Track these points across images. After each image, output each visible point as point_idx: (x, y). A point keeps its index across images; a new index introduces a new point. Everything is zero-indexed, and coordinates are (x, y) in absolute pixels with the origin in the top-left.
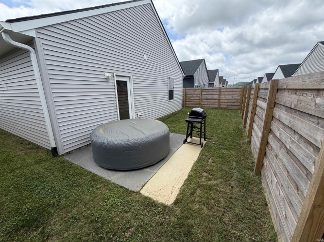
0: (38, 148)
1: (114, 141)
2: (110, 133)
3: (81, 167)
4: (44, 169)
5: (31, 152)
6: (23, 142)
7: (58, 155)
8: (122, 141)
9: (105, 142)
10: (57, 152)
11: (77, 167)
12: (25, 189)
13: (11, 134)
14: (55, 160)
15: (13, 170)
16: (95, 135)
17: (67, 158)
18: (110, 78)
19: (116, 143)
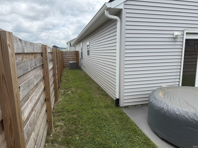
0: (107, 95)
1: (175, 110)
2: (171, 99)
3: (136, 125)
4: (109, 114)
5: (102, 98)
6: (99, 88)
7: (119, 106)
8: (187, 113)
9: (165, 108)
10: (118, 103)
11: (132, 123)
12: (97, 125)
13: (94, 81)
14: (117, 110)
15: (93, 108)
16: (154, 97)
17: (125, 111)
18: (179, 37)
19: (178, 113)
